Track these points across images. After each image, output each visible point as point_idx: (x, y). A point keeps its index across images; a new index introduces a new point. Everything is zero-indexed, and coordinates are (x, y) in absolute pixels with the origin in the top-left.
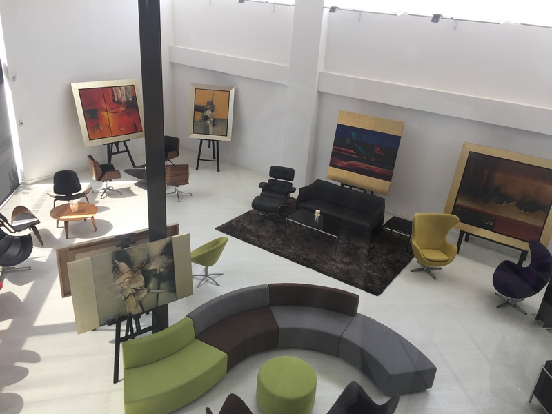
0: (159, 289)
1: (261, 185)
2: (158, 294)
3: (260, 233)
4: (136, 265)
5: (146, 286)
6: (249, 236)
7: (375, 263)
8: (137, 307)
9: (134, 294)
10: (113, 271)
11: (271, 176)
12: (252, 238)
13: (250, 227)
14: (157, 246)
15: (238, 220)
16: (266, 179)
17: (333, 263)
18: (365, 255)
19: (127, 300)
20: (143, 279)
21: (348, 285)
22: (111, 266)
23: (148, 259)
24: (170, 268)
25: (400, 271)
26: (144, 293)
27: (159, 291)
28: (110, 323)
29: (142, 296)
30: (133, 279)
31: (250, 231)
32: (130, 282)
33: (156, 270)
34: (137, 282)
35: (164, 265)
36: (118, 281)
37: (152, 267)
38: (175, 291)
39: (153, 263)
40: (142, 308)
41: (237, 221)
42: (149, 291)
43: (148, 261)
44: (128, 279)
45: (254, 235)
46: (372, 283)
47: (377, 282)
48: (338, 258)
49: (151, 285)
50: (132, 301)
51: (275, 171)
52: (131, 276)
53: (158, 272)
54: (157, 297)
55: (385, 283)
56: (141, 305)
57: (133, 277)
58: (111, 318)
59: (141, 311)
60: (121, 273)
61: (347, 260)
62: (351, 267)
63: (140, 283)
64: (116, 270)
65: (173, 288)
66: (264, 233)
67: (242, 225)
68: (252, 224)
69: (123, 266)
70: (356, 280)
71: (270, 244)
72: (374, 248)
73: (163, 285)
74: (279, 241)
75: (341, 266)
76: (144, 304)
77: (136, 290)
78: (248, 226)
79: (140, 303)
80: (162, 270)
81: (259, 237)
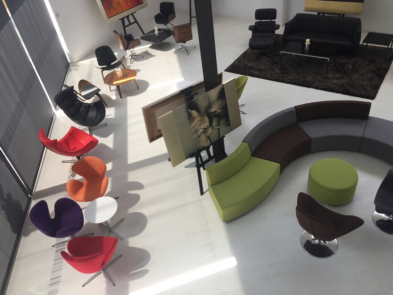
0: (219, 126)
1: (251, 28)
2: (219, 129)
3: (260, 68)
4: (203, 110)
5: (211, 125)
6: (252, 71)
7: (362, 74)
8: (207, 141)
9: (204, 132)
10: (188, 118)
11: (256, 19)
12: (256, 73)
13: (250, 64)
14: (214, 93)
15: (239, 60)
16: (253, 22)
17: (327, 80)
18: (352, 69)
19: (200, 137)
20: (208, 120)
21: (346, 96)
22: (186, 115)
23: (210, 104)
24: (225, 108)
25: (384, 77)
26: (210, 130)
27: (219, 127)
28: (191, 156)
29: (209, 132)
30: (202, 121)
31: (251, 68)
32: (200, 124)
33: (216, 111)
34: (204, 123)
35: (220, 107)
36: (193, 125)
37: (213, 110)
38: (229, 125)
39: (213, 106)
40: (210, 141)
41: (238, 62)
42: (213, 129)
43: (210, 106)
44: (198, 122)
45: (257, 70)
46: (366, 90)
47: (369, 89)
48: (330, 76)
49: (214, 124)
50: (203, 137)
51: (260, 14)
52: (200, 119)
53: (217, 113)
54: (219, 131)
55: (376, 88)
56: (209, 139)
57: (202, 120)
58: (192, 152)
59: (209, 143)
60: (194, 119)
61: (338, 76)
62: (343, 81)
63: (207, 123)
64: (190, 117)
65: (228, 124)
66: (263, 67)
67: (244, 64)
68: (251, 61)
69: (194, 113)
70: (351, 90)
71: (271, 74)
72: (356, 62)
73: (222, 122)
74: (277, 71)
75: (335, 81)
76: (211, 138)
77: (204, 129)
78: (249, 64)
79: (209, 138)
80: (219, 111)
81: (260, 71)
